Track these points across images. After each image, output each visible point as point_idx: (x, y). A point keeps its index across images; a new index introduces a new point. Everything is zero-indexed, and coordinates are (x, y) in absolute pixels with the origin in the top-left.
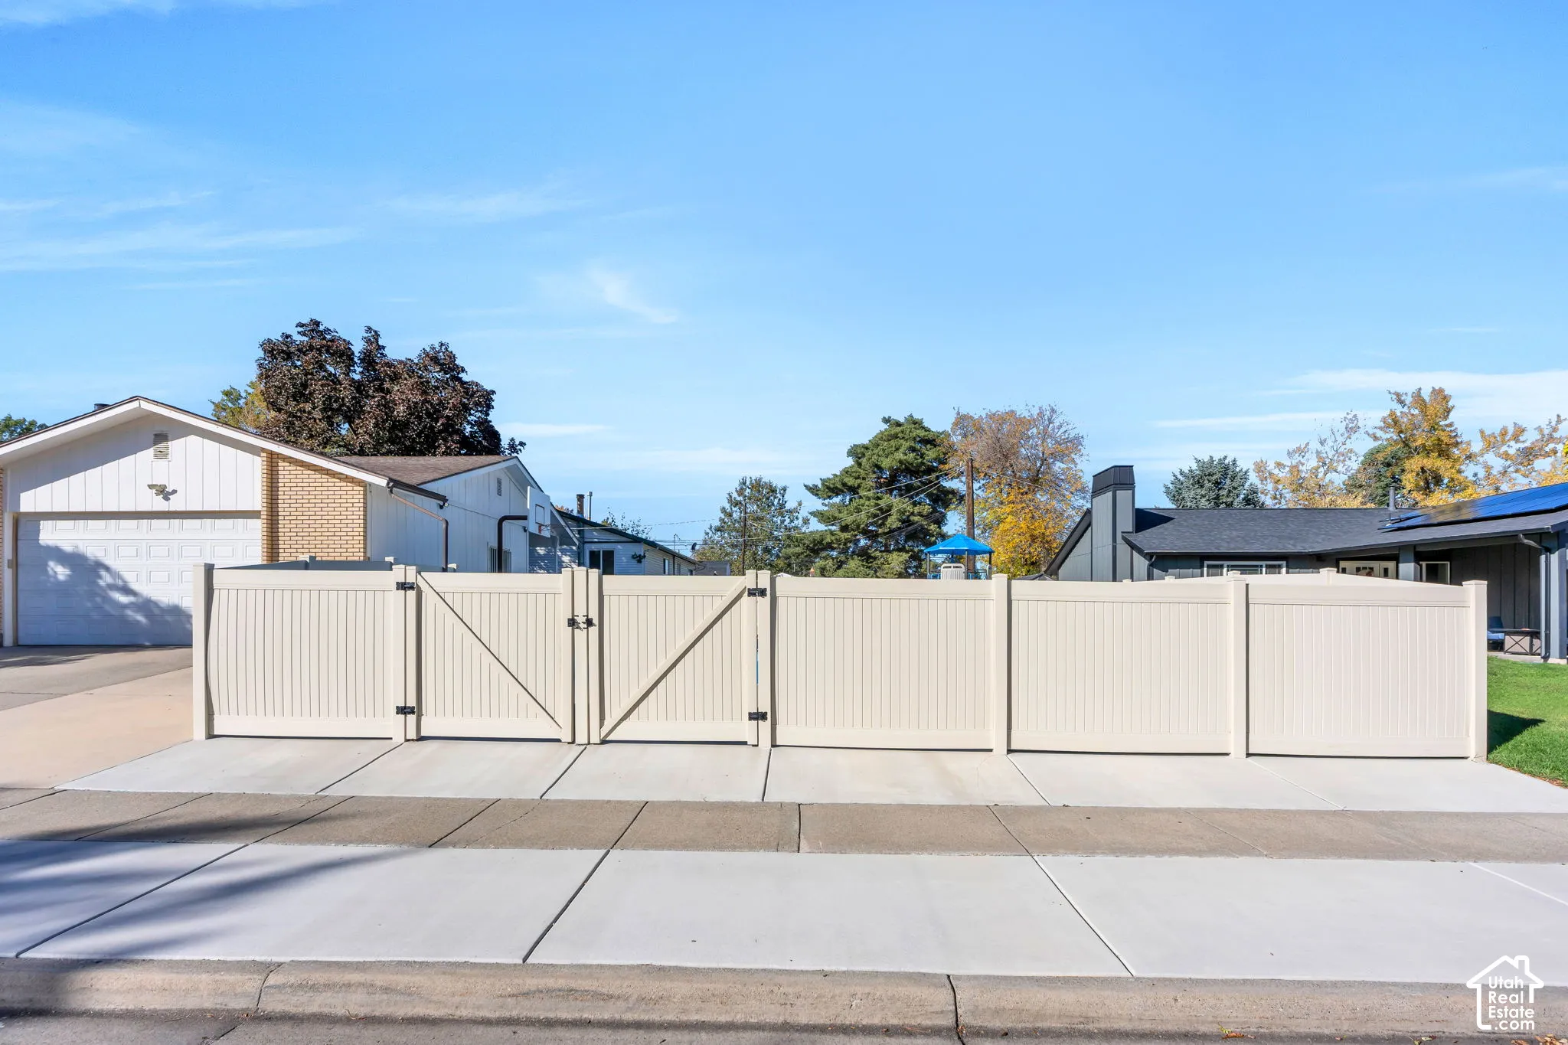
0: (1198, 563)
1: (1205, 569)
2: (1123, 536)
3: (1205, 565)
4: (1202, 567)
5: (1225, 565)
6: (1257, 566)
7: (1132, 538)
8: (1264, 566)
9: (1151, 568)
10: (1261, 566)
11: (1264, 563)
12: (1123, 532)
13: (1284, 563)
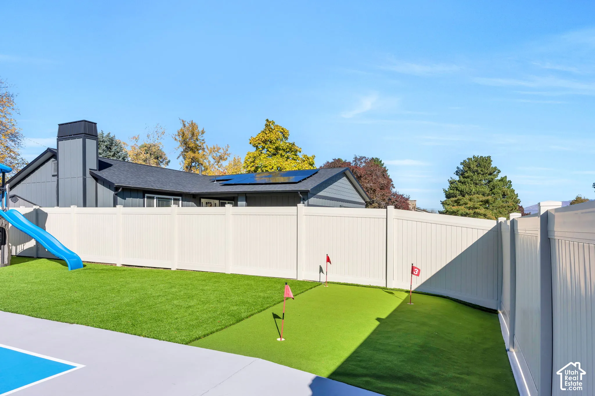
0: (142, 195)
1: (146, 199)
2: (90, 171)
3: (146, 197)
4: (144, 197)
5: (155, 197)
6: (169, 199)
7: (99, 173)
8: (173, 199)
9: (116, 196)
10: (171, 199)
11: (172, 197)
12: (90, 169)
13: (180, 198)
